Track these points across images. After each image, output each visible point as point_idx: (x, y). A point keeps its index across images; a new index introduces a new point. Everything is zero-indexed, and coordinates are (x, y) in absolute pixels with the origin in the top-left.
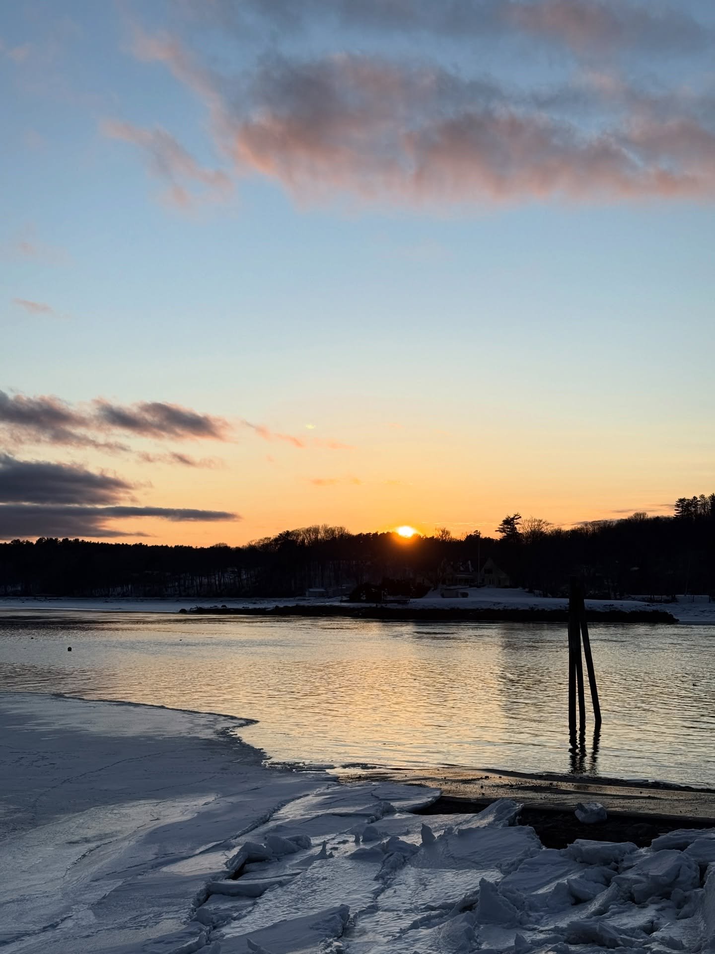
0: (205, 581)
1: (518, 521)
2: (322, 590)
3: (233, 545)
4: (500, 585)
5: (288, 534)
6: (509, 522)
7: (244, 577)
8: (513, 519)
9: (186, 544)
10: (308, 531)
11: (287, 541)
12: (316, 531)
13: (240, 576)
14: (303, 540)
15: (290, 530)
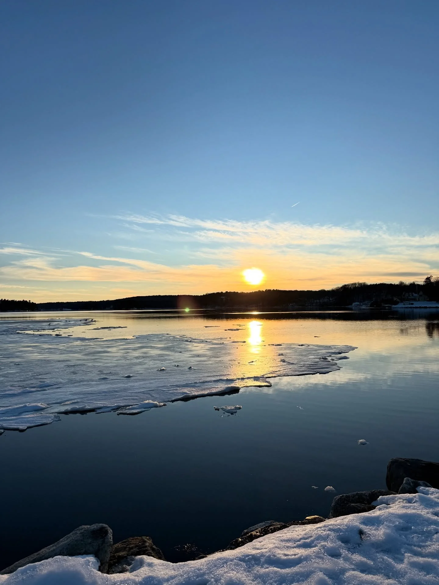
0: (318, 301)
1: (432, 278)
2: (358, 303)
3: (326, 289)
4: (425, 300)
5: (345, 285)
6: (428, 279)
7: (331, 300)
8: (430, 277)
9: (310, 290)
10: (353, 284)
11: (345, 288)
12: (355, 284)
13: (330, 300)
14: (351, 288)
15: (346, 284)
